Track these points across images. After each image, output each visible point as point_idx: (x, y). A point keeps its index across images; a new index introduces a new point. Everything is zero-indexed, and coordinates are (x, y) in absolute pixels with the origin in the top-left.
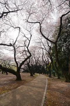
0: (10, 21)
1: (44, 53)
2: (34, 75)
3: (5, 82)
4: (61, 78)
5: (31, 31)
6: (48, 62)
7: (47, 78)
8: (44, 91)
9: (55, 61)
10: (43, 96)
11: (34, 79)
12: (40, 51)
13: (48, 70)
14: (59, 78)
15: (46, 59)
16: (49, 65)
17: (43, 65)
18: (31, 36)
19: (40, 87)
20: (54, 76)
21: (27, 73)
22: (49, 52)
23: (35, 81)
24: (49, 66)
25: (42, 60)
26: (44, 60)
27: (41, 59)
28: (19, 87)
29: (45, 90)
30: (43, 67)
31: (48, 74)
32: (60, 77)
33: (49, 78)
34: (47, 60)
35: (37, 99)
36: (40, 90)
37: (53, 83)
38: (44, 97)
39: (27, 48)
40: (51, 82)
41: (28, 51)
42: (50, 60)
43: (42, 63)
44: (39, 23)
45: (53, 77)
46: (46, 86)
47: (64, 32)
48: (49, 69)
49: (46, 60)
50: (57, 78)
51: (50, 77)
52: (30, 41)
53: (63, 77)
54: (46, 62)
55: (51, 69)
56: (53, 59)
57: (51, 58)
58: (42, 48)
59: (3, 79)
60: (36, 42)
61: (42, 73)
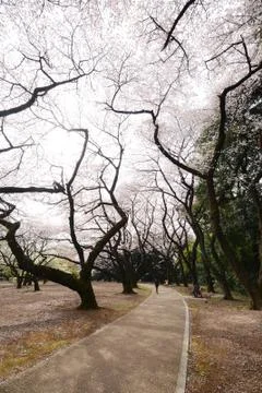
0: (55, 110)
1: (169, 206)
2: (135, 290)
3: (47, 317)
4: (234, 297)
5: (120, 134)
6: (186, 241)
7: (187, 297)
8: (182, 339)
9: (211, 235)
10: (180, 349)
11: (141, 305)
12: (152, 200)
13: (185, 269)
14: (228, 297)
15: (176, 227)
16: (191, 249)
17: (165, 252)
18: (122, 150)
19: (166, 329)
20: (211, 289)
21: (108, 283)
22: (185, 204)
23: (145, 308)
24: (189, 253)
25: (161, 230)
26: (170, 232)
27: (157, 229)
28: (98, 331)
29: (186, 335)
30: (168, 259)
31: (186, 286)
32: (232, 293)
33: (191, 297)
34: (180, 231)
35: (165, 359)
36: (169, 336)
37: (208, 313)
38: (185, 354)
39: (111, 192)
40: (201, 312)
41: (115, 203)
42: (191, 233)
43: (162, 241)
44: (152, 112)
45: (208, 294)
46: (187, 323)
47: (235, 139)
48: (189, 266)
49: (175, 231)
50: (223, 296)
51: (196, 297)
52: (117, 169)
53: (243, 293)
54: (176, 239)
55: (197, 265)
56: (203, 227)
57: (195, 226)
58: (161, 190)
59: (30, 305)
60: (138, 170)
61: (163, 283)
